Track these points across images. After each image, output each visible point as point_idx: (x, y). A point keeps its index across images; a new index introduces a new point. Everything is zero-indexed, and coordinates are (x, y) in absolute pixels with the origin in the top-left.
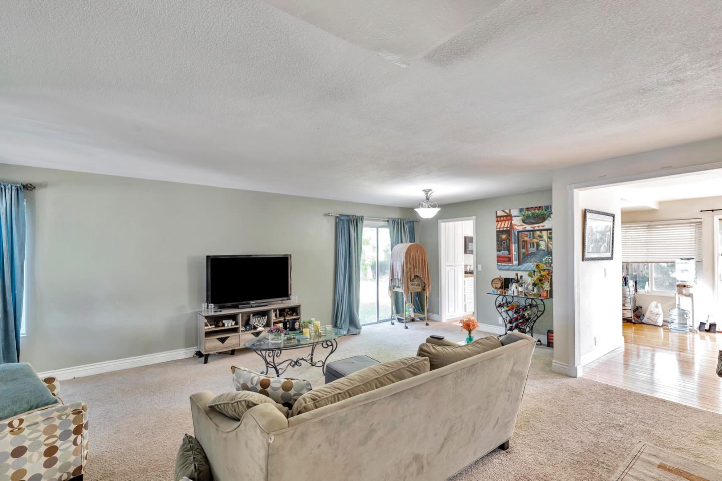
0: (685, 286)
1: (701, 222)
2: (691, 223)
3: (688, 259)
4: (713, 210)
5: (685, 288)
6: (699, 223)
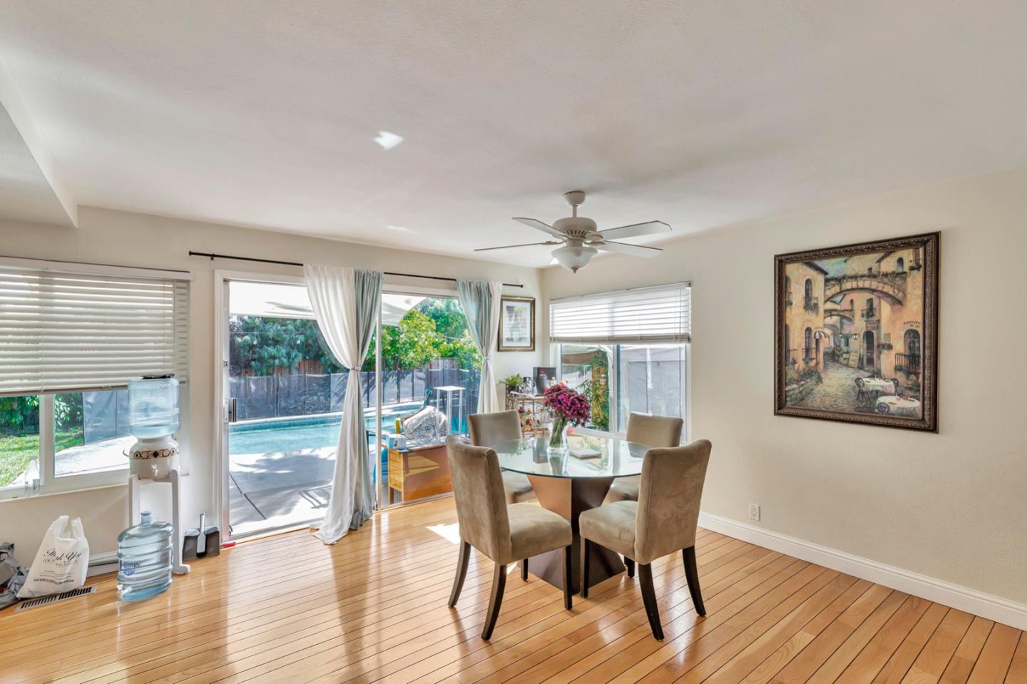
0: (156, 454)
1: (187, 282)
2: (164, 281)
3: (164, 377)
4: (213, 256)
5: (158, 459)
6: (183, 285)
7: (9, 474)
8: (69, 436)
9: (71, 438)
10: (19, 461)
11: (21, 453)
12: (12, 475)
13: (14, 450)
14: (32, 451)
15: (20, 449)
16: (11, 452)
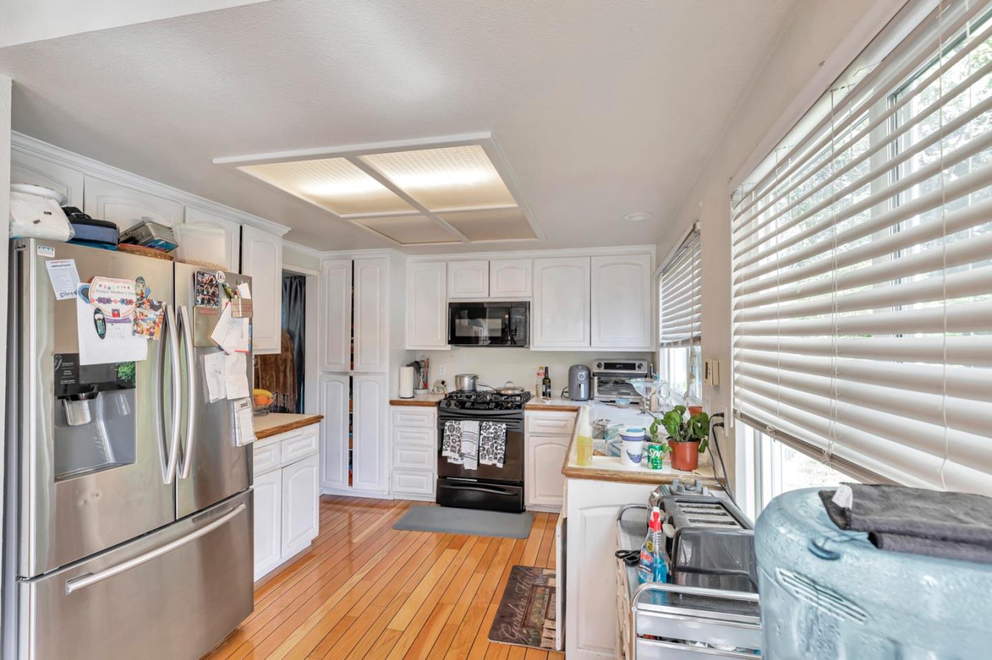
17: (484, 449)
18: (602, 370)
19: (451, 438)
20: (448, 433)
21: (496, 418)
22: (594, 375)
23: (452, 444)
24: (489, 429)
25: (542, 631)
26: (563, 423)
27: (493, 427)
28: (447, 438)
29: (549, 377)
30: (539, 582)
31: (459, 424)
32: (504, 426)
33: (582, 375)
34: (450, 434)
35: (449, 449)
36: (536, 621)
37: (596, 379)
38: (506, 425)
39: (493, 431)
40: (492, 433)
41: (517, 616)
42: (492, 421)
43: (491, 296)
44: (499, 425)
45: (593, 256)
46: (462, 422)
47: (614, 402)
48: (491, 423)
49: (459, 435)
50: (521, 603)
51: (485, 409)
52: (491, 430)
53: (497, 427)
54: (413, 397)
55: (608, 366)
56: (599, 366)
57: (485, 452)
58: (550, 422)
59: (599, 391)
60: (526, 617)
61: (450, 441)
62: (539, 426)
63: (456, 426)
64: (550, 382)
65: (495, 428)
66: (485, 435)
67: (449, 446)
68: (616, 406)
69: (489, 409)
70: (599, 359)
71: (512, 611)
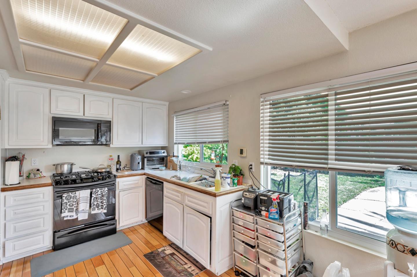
7: (354, 194)
8: (381, 181)
9: (382, 182)
10: (359, 188)
11: (361, 184)
12: (355, 194)
13: (359, 182)
14: (365, 184)
15: (361, 182)
16: (357, 183)
17: (94, 205)
18: (148, 155)
19: (68, 204)
20: (65, 201)
21: (101, 186)
22: (145, 158)
23: (69, 207)
24: (97, 192)
25: (188, 270)
26: (137, 182)
27: (100, 191)
28: (65, 205)
29: (120, 160)
30: (162, 255)
31: (75, 193)
32: (106, 189)
33: (139, 158)
34: (67, 201)
35: (67, 211)
36: (181, 268)
37: (146, 159)
38: (108, 188)
39: (100, 193)
40: (99, 194)
41: (172, 272)
42: (99, 188)
43: (85, 115)
44: (103, 189)
45: (144, 102)
46: (77, 192)
47: (159, 168)
48: (98, 189)
49: (76, 200)
50: (167, 266)
51: (92, 182)
52: (99, 193)
53: (102, 191)
54: (19, 183)
55: (151, 153)
56: (147, 153)
57: (95, 206)
58: (132, 182)
59: (147, 165)
60: (176, 270)
61: (68, 206)
62: (124, 185)
63: (72, 195)
64: (121, 163)
65: (101, 191)
66: (95, 196)
67: (66, 209)
68: (160, 170)
69: (95, 181)
70: (147, 150)
71: (168, 271)
